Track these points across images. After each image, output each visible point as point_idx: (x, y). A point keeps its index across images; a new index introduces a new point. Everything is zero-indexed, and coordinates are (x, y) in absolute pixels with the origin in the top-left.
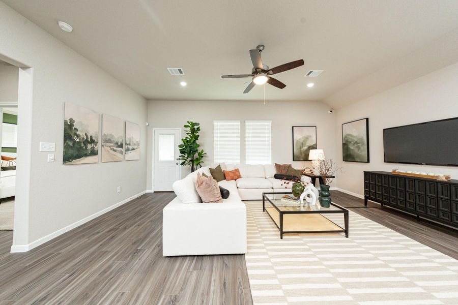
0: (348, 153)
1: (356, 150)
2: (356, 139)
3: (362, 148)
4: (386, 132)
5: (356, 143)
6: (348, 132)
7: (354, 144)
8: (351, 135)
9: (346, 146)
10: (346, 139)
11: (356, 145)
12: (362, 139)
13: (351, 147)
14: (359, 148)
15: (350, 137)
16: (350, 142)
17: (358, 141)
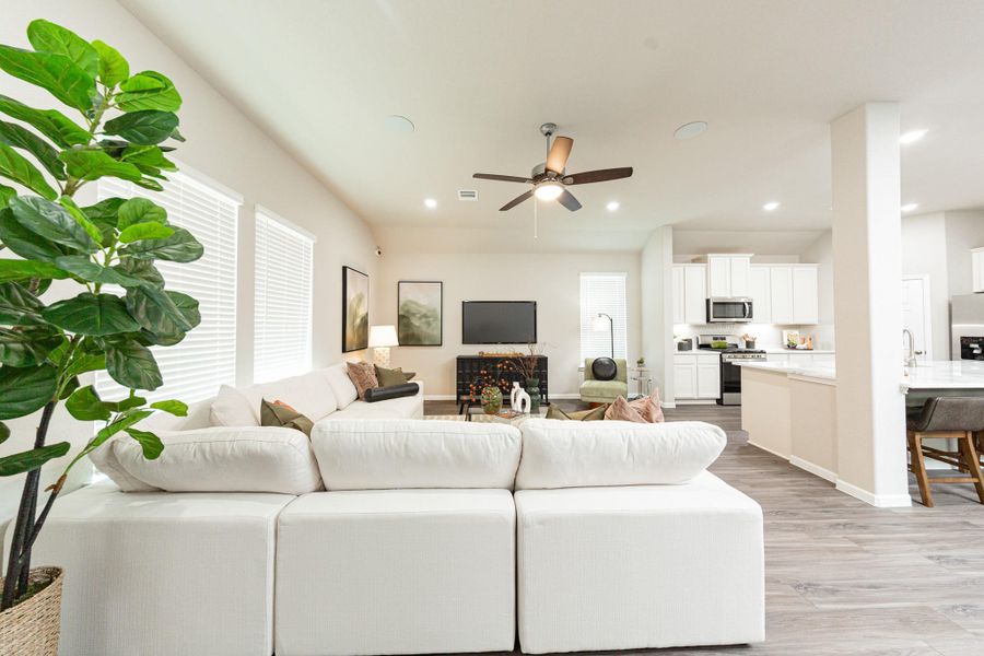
0: (411, 332)
1: (424, 328)
2: (424, 311)
3: (434, 325)
4: (467, 307)
5: (425, 316)
6: (410, 297)
7: (420, 318)
8: (416, 303)
9: (405, 321)
10: (406, 308)
11: (424, 320)
12: (434, 311)
13: (416, 322)
14: (429, 324)
15: (413, 306)
16: (414, 314)
17: (429, 314)
